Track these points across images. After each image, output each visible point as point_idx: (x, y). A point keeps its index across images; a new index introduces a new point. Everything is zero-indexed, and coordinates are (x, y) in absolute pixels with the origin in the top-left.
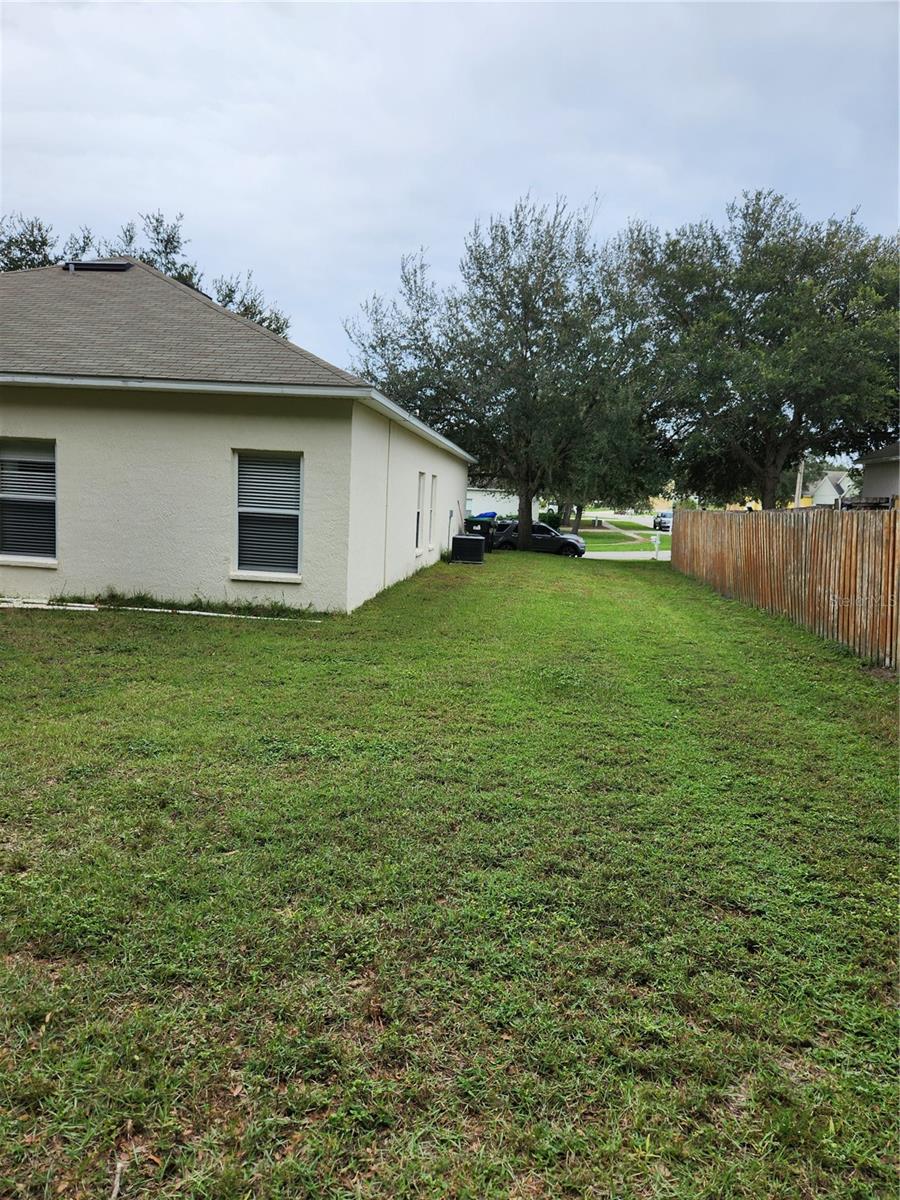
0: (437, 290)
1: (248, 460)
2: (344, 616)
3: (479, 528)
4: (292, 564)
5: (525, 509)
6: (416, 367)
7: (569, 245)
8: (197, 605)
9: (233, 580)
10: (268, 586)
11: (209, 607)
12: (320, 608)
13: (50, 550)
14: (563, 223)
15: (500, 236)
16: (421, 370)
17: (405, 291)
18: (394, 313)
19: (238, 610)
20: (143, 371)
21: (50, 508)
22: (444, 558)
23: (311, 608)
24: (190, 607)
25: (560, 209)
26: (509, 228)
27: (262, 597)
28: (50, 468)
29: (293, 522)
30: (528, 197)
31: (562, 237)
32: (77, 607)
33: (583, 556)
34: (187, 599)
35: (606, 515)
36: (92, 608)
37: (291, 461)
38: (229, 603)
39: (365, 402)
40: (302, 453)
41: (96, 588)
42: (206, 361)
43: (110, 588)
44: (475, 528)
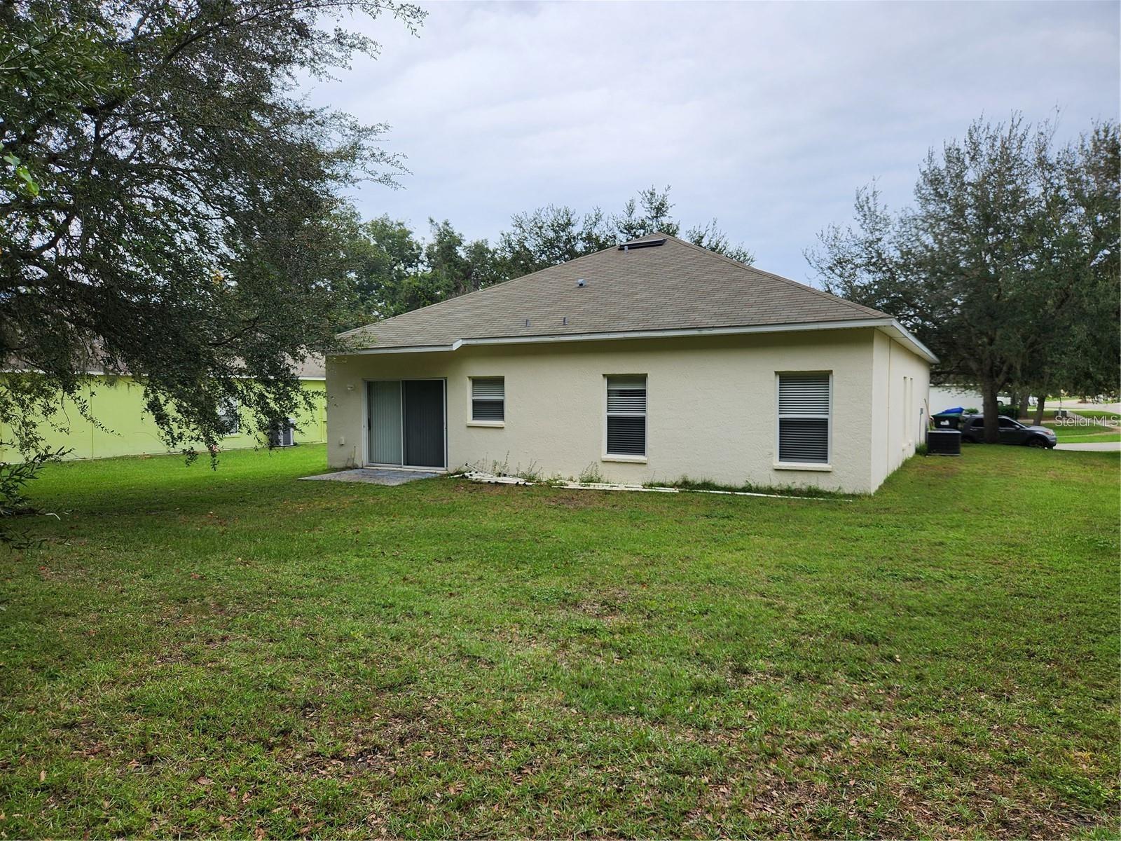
0: (889, 212)
1: (786, 379)
2: (870, 496)
3: (947, 423)
4: (823, 457)
5: (991, 404)
6: (871, 280)
7: (1029, 155)
8: (748, 489)
9: (776, 470)
10: (803, 473)
11: (758, 490)
12: (848, 491)
13: (641, 450)
14: (1019, 135)
15: (953, 157)
16: (876, 283)
17: (859, 217)
18: (849, 237)
19: (782, 492)
20: (712, 322)
21: (642, 421)
22: (919, 451)
23: (841, 491)
24: (744, 490)
25: (1016, 122)
26: (964, 149)
27: (799, 482)
28: (643, 393)
29: (824, 424)
30: (981, 119)
31: (1020, 147)
32: (662, 490)
33: (1054, 448)
34: (740, 483)
35: (1070, 404)
36: (672, 490)
37: (822, 378)
38: (773, 487)
39: (883, 329)
40: (831, 372)
41: (676, 477)
42: (753, 310)
43: (684, 478)
44: (942, 423)
